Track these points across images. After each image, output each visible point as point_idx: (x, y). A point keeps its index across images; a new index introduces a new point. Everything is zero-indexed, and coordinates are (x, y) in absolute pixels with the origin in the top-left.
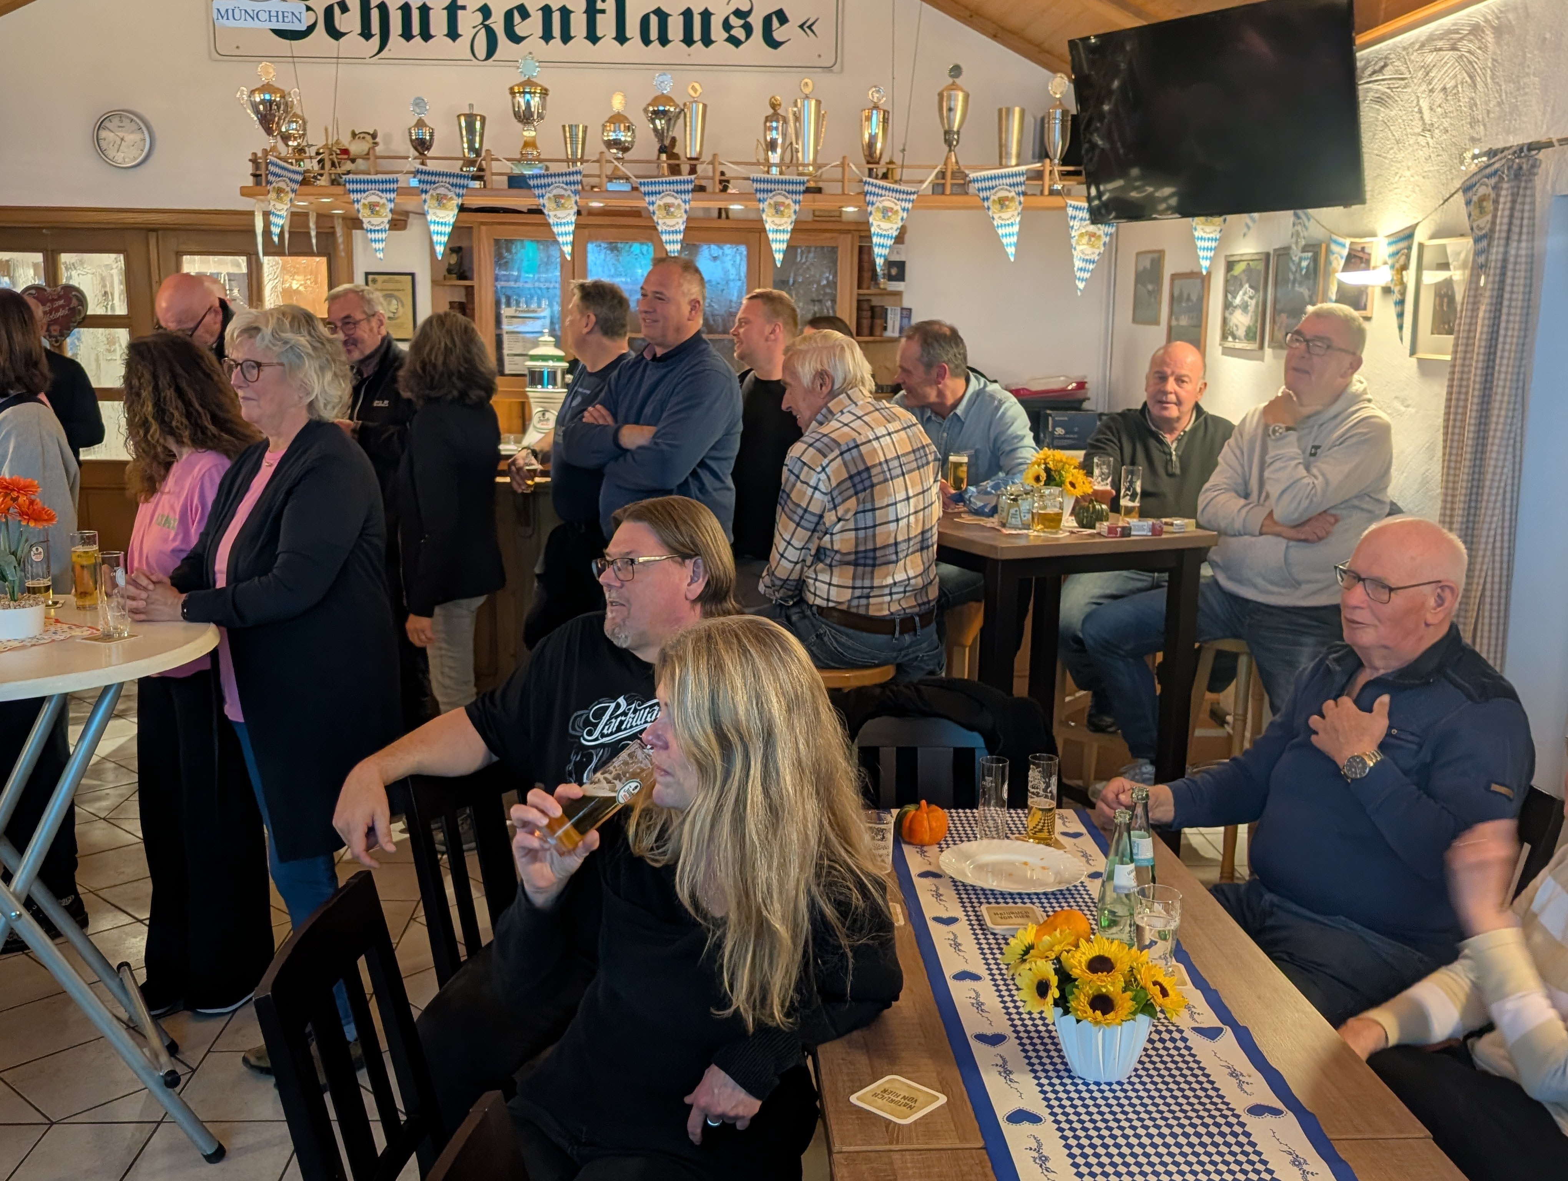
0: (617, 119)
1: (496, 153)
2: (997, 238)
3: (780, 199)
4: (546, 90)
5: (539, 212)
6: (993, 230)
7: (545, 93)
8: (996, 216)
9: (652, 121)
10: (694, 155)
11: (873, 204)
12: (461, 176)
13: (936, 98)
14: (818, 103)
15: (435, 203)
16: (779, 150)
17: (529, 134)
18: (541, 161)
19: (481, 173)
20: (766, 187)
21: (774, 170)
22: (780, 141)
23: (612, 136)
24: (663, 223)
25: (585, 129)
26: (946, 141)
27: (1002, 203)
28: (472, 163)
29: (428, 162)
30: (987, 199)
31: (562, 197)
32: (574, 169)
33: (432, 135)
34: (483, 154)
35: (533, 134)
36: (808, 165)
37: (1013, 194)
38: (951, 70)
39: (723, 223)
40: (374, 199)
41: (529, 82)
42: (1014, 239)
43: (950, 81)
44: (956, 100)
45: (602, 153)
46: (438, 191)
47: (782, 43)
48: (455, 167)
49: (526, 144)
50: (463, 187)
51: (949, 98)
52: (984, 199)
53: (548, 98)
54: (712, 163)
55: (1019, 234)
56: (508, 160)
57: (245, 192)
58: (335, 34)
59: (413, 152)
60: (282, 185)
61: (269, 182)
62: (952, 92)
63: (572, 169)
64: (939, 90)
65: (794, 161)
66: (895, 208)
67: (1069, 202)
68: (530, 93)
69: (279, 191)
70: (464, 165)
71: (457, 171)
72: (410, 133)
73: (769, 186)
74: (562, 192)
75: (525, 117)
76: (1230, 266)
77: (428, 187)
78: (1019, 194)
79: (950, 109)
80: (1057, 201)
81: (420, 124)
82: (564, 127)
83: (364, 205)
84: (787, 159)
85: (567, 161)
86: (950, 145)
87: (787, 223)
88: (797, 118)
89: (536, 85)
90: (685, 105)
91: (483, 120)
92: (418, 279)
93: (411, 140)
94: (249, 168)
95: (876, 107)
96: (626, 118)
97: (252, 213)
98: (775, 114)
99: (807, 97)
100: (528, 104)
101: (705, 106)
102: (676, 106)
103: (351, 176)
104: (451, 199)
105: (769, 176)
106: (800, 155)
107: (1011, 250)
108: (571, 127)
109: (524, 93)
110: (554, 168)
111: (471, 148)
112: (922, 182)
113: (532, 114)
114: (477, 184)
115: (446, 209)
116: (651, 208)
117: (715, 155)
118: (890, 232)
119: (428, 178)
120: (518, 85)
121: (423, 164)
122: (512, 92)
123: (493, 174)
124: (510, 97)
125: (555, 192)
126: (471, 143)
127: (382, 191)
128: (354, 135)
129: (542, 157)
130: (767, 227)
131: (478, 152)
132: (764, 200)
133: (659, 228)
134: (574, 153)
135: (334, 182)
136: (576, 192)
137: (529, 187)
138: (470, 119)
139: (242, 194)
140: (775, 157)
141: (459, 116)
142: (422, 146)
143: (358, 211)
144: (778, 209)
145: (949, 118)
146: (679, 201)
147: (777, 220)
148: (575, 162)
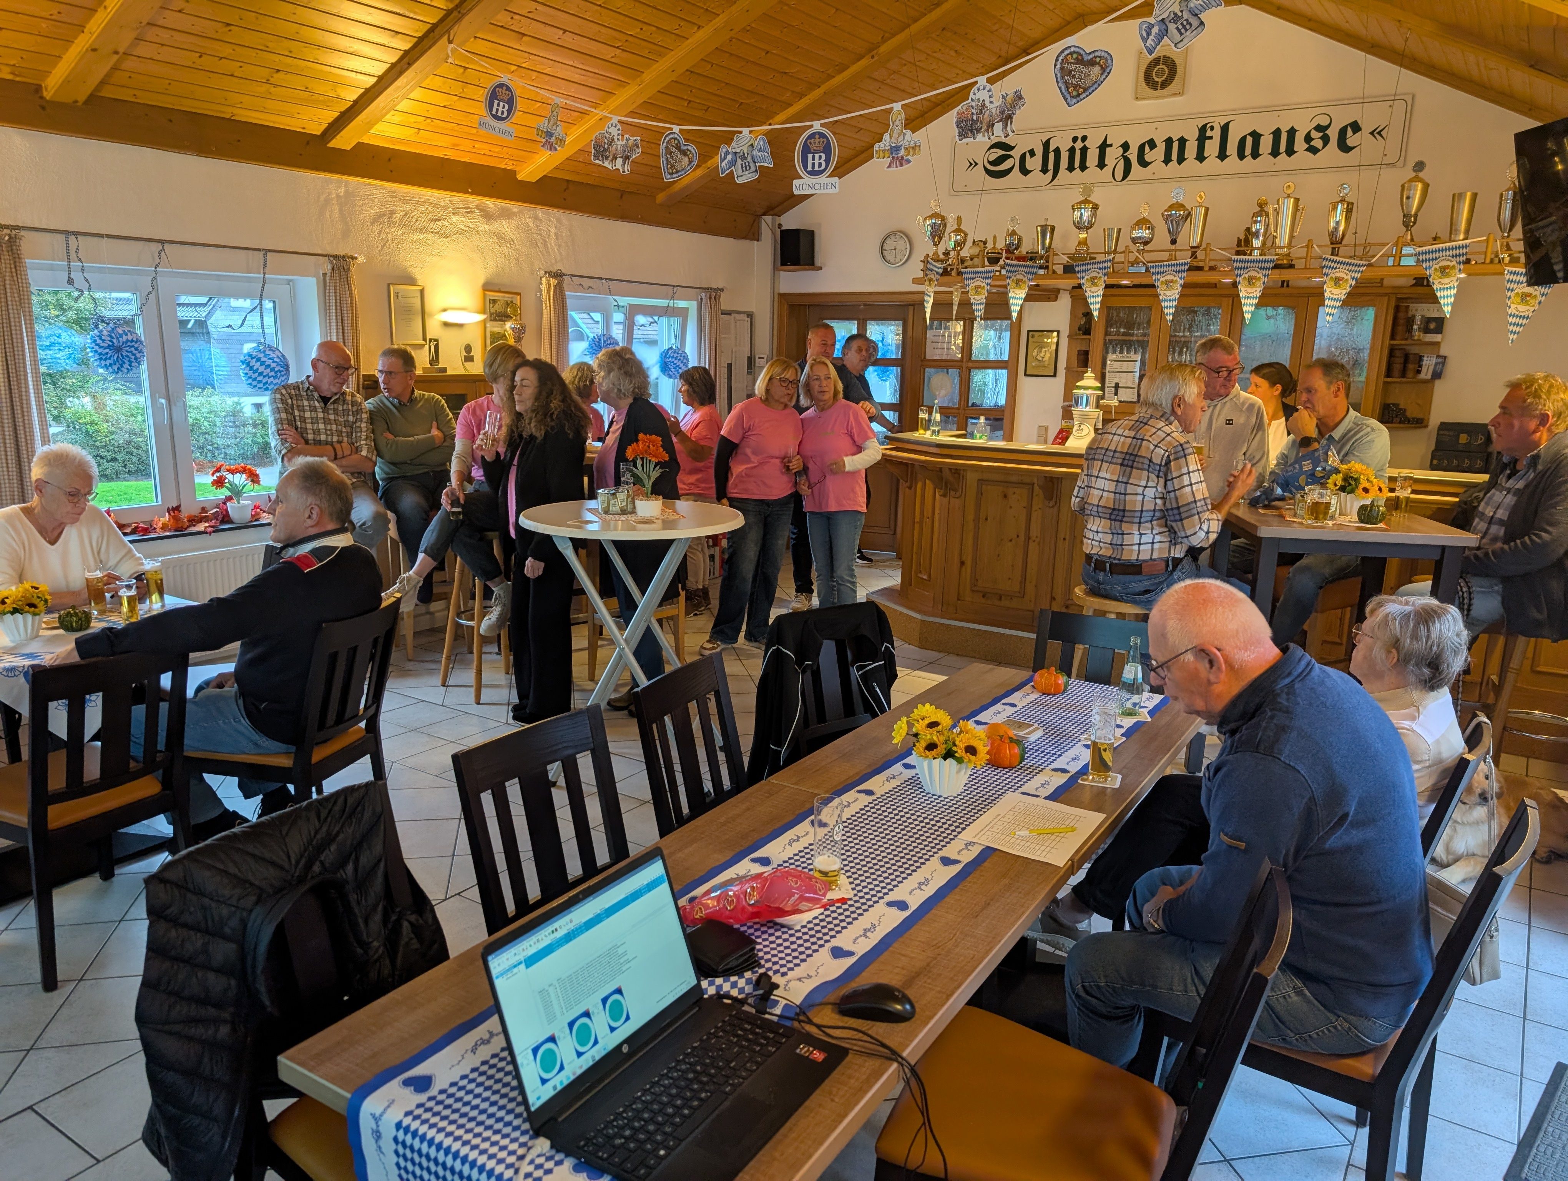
0: (1142, 222)
1: (1058, 250)
3: (1253, 273)
4: (1097, 205)
5: (1080, 288)
7: (1096, 207)
8: (1436, 281)
9: (1167, 222)
10: (1196, 245)
11: (1329, 275)
13: (1399, 189)
15: (1014, 285)
16: (1260, 238)
17: (1083, 236)
19: (1047, 264)
20: (1244, 265)
21: (1256, 253)
22: (1261, 231)
23: (1137, 234)
24: (1164, 294)
25: (1119, 230)
26: (1404, 222)
27: (1443, 270)
28: (1041, 256)
30: (1429, 268)
31: (1096, 277)
32: (1108, 258)
33: (1020, 240)
34: (1050, 251)
35: (1085, 234)
36: (1283, 247)
37: (1454, 263)
38: (1415, 166)
40: (980, 282)
41: (1086, 201)
42: (1450, 299)
43: (1413, 175)
44: (1416, 190)
45: (1129, 247)
46: (1018, 275)
47: (1353, 148)
49: (1080, 243)
50: (1033, 272)
51: (1410, 188)
52: (1426, 268)
53: (1098, 211)
56: (1066, 254)
57: (916, 281)
58: (1026, 172)
60: (932, 276)
61: (926, 275)
62: (1413, 184)
63: (1106, 258)
64: (1402, 183)
66: (1346, 277)
67: (1508, 269)
68: (1084, 207)
69: (930, 280)
71: (1031, 263)
73: (1246, 265)
74: (1097, 274)
77: (1013, 273)
78: (1459, 263)
79: (1411, 198)
80: (1496, 268)
81: (1014, 233)
82: (1105, 231)
83: (972, 287)
84: (1266, 245)
85: (1105, 253)
86: (1407, 226)
87: (1257, 291)
88: (1278, 213)
89: (1089, 202)
90: (1193, 209)
91: (1053, 229)
92: (1061, 334)
94: (922, 266)
95: (1341, 201)
96: (1149, 221)
98: (1262, 210)
99: (1287, 197)
100: (1083, 215)
101: (1207, 209)
102: (1185, 209)
103: (968, 270)
104: (1025, 282)
105: (1244, 257)
106: (1276, 240)
107: (1447, 308)
108: (1110, 230)
109: (1081, 208)
110: (1094, 258)
111: (1043, 248)
114: (1042, 270)
115: (1022, 287)
116: (1156, 283)
117: (1210, 244)
118: (1339, 296)
119: (1012, 268)
120: (1076, 203)
122: (1073, 209)
123: (1055, 264)
124: (1072, 211)
125: (1092, 274)
126: (1043, 245)
127: (986, 277)
128: (974, 242)
129: (1088, 251)
130: (1241, 294)
131: (1047, 250)
132: (1241, 275)
134: (1109, 245)
136: (1106, 274)
137: (1074, 270)
138: (1044, 228)
139: (914, 282)
140: (1257, 243)
141: (1037, 227)
142: (1012, 248)
143: (968, 291)
144: (1252, 281)
146: (1177, 278)
147: (1249, 290)
148: (1109, 253)
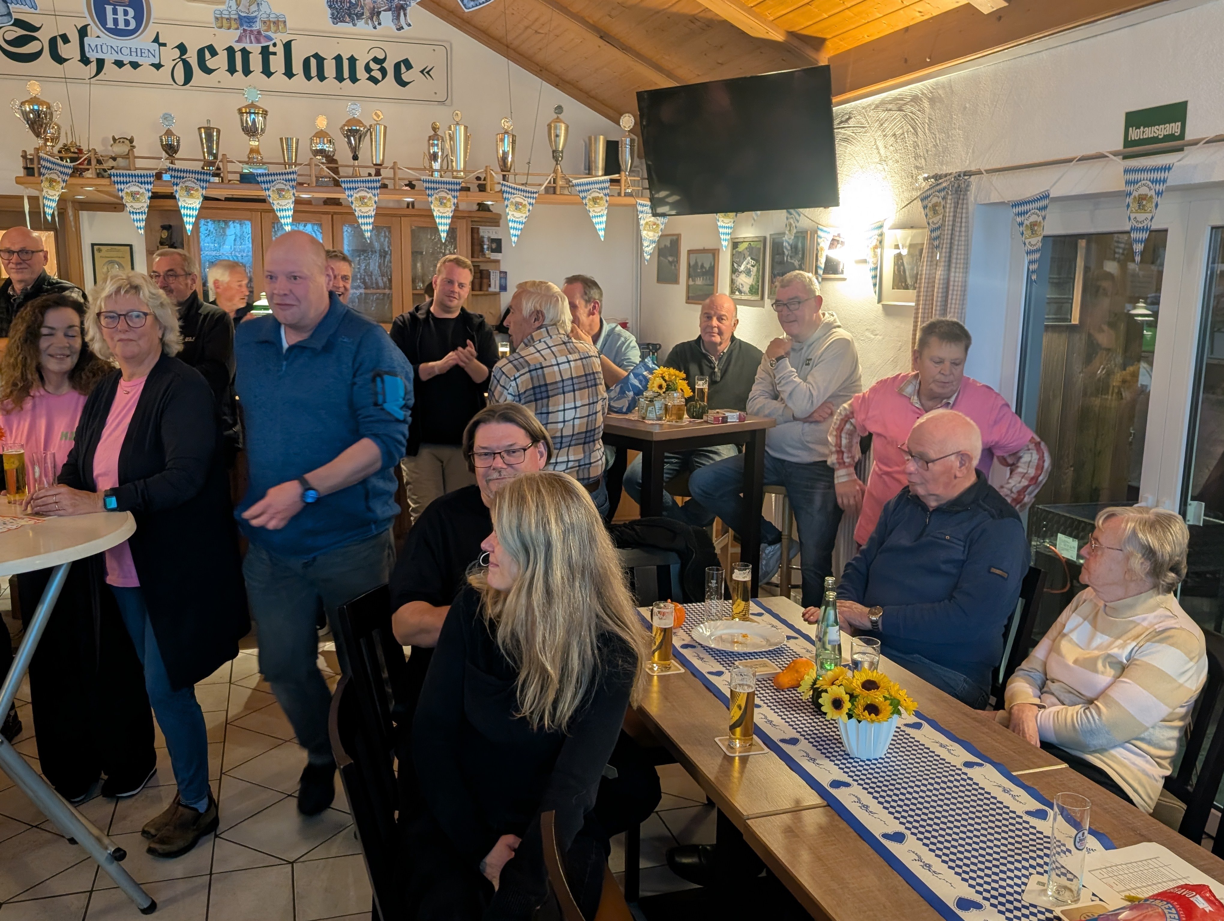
0: (321, 134)
1: (230, 157)
2: (593, 225)
3: (443, 194)
4: (266, 111)
5: (263, 201)
6: (589, 218)
7: (265, 113)
8: (591, 210)
9: (348, 137)
10: (379, 162)
11: (508, 199)
12: (204, 173)
13: (546, 128)
14: (466, 128)
15: (185, 193)
16: (439, 160)
17: (254, 143)
18: (264, 164)
19: (218, 172)
20: (434, 186)
21: (436, 174)
22: (440, 154)
23: (319, 147)
24: (359, 210)
25: (298, 142)
26: (554, 157)
27: (595, 200)
28: (212, 164)
29: (176, 162)
30: (585, 198)
31: (283, 190)
32: (291, 170)
33: (178, 141)
34: (220, 157)
35: (257, 143)
36: (460, 171)
37: (602, 195)
38: (556, 109)
39: (410, 211)
40: (135, 189)
41: (252, 105)
42: (603, 226)
43: (555, 116)
44: (560, 129)
45: (311, 159)
46: (187, 184)
47: (409, 83)
48: (197, 166)
49: (252, 151)
50: (206, 181)
51: (556, 128)
52: (583, 198)
53: (268, 117)
54: (393, 168)
55: (606, 222)
56: (240, 162)
57: (18, 181)
58: (60, 60)
59: (164, 155)
60: (54, 176)
61: (40, 174)
62: (558, 124)
63: (288, 170)
64: (548, 122)
65: (450, 168)
66: (524, 203)
67: (639, 201)
68: (254, 113)
69: (51, 181)
70: (204, 165)
71: (200, 170)
72: (161, 140)
73: (435, 186)
74: (283, 187)
75: (251, 131)
76: (735, 245)
77: (178, 181)
78: (605, 195)
79: (557, 136)
80: (630, 200)
81: (169, 133)
82: (281, 139)
83: (127, 193)
84: (445, 167)
85: (284, 164)
86: (557, 160)
87: (448, 212)
88: (451, 138)
89: (259, 108)
90: (371, 126)
91: (219, 132)
92: (135, 249)
93: (162, 145)
94: (21, 163)
95: (506, 132)
96: (327, 134)
97: (22, 198)
98: (435, 136)
99: (458, 124)
100: (254, 121)
101: (385, 127)
102: (365, 127)
103: (113, 171)
104: (197, 190)
105: (432, 178)
106: (454, 164)
107: (602, 233)
108: (287, 139)
109: (250, 113)
110: (273, 169)
111: (210, 152)
112: (541, 185)
113: (257, 129)
114: (216, 180)
115: (193, 198)
116: (350, 199)
117: (395, 163)
118: (521, 219)
119: (179, 175)
120: (246, 107)
121: (172, 163)
122: (241, 112)
123: (229, 172)
124: (238, 116)
125: (278, 186)
126: (210, 149)
127: (141, 183)
128: (114, 140)
129: (264, 160)
130: (435, 214)
131: (216, 156)
132: (432, 195)
133: (356, 214)
134: (290, 158)
135: (99, 175)
136: (293, 187)
137: (258, 183)
138: (209, 131)
139: (17, 183)
140: (436, 166)
141: (200, 129)
142: (171, 149)
143: (122, 198)
144: (442, 202)
145: (555, 141)
146: (371, 195)
147: (442, 210)
148: (290, 165)
